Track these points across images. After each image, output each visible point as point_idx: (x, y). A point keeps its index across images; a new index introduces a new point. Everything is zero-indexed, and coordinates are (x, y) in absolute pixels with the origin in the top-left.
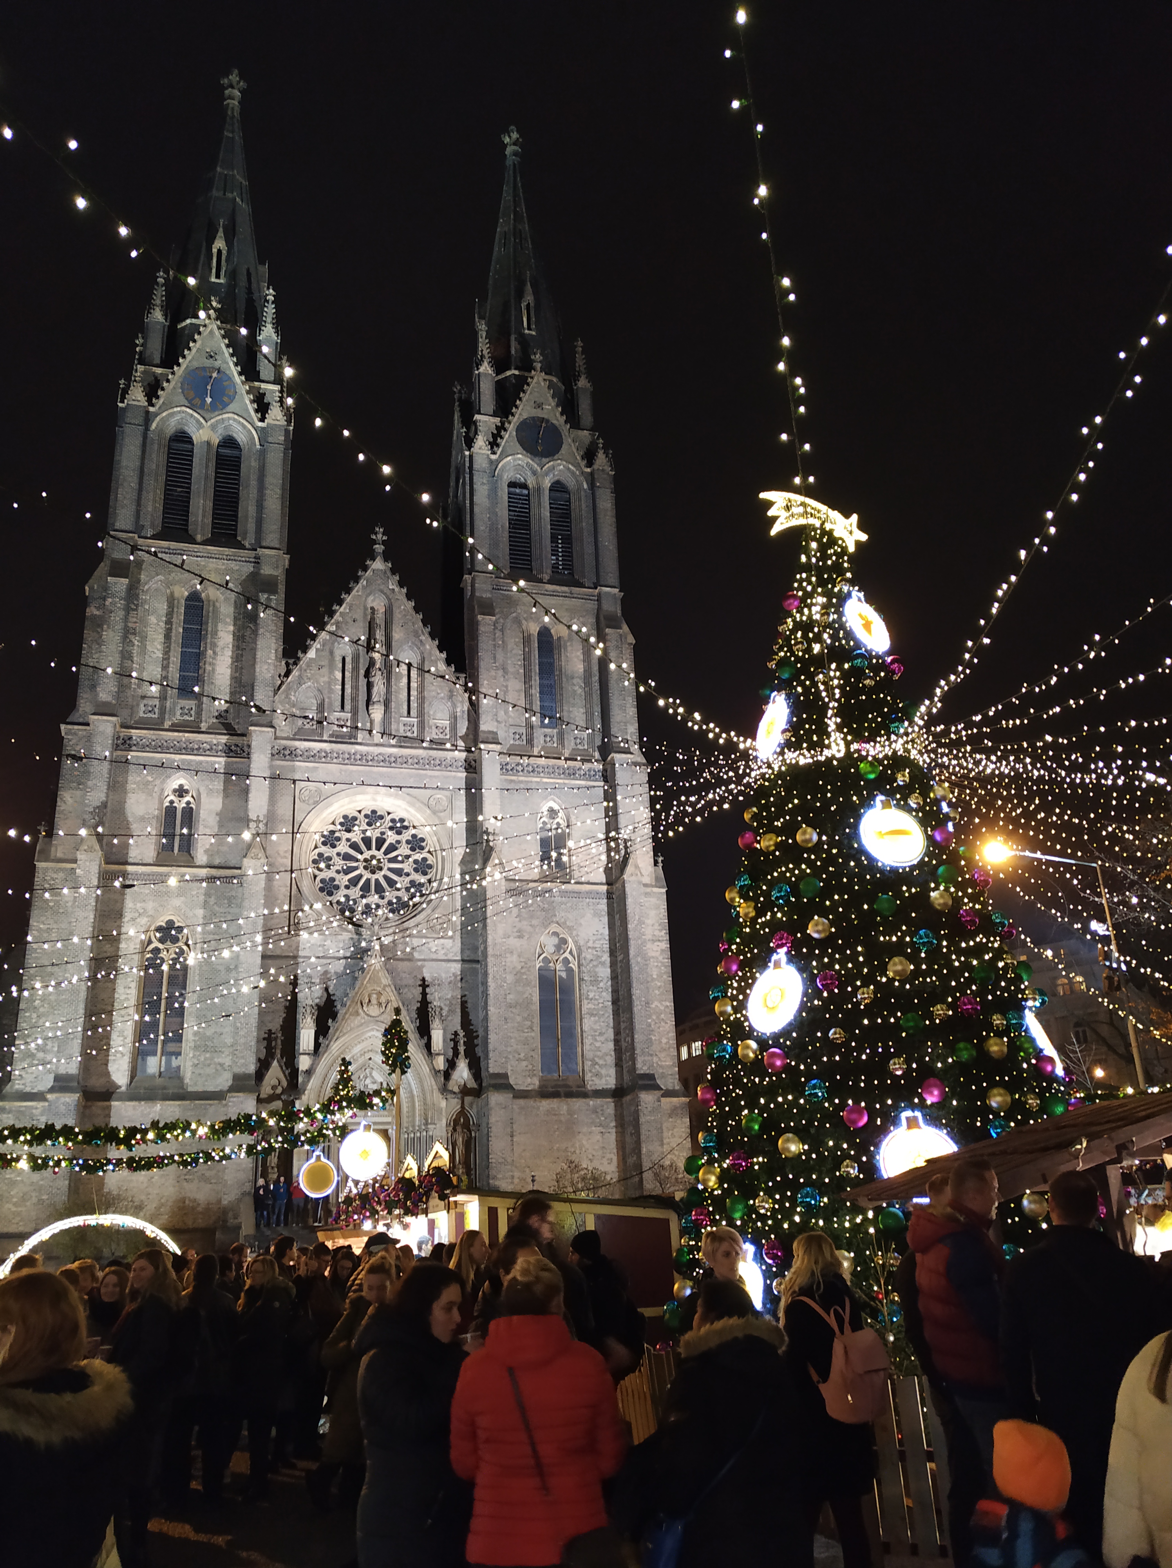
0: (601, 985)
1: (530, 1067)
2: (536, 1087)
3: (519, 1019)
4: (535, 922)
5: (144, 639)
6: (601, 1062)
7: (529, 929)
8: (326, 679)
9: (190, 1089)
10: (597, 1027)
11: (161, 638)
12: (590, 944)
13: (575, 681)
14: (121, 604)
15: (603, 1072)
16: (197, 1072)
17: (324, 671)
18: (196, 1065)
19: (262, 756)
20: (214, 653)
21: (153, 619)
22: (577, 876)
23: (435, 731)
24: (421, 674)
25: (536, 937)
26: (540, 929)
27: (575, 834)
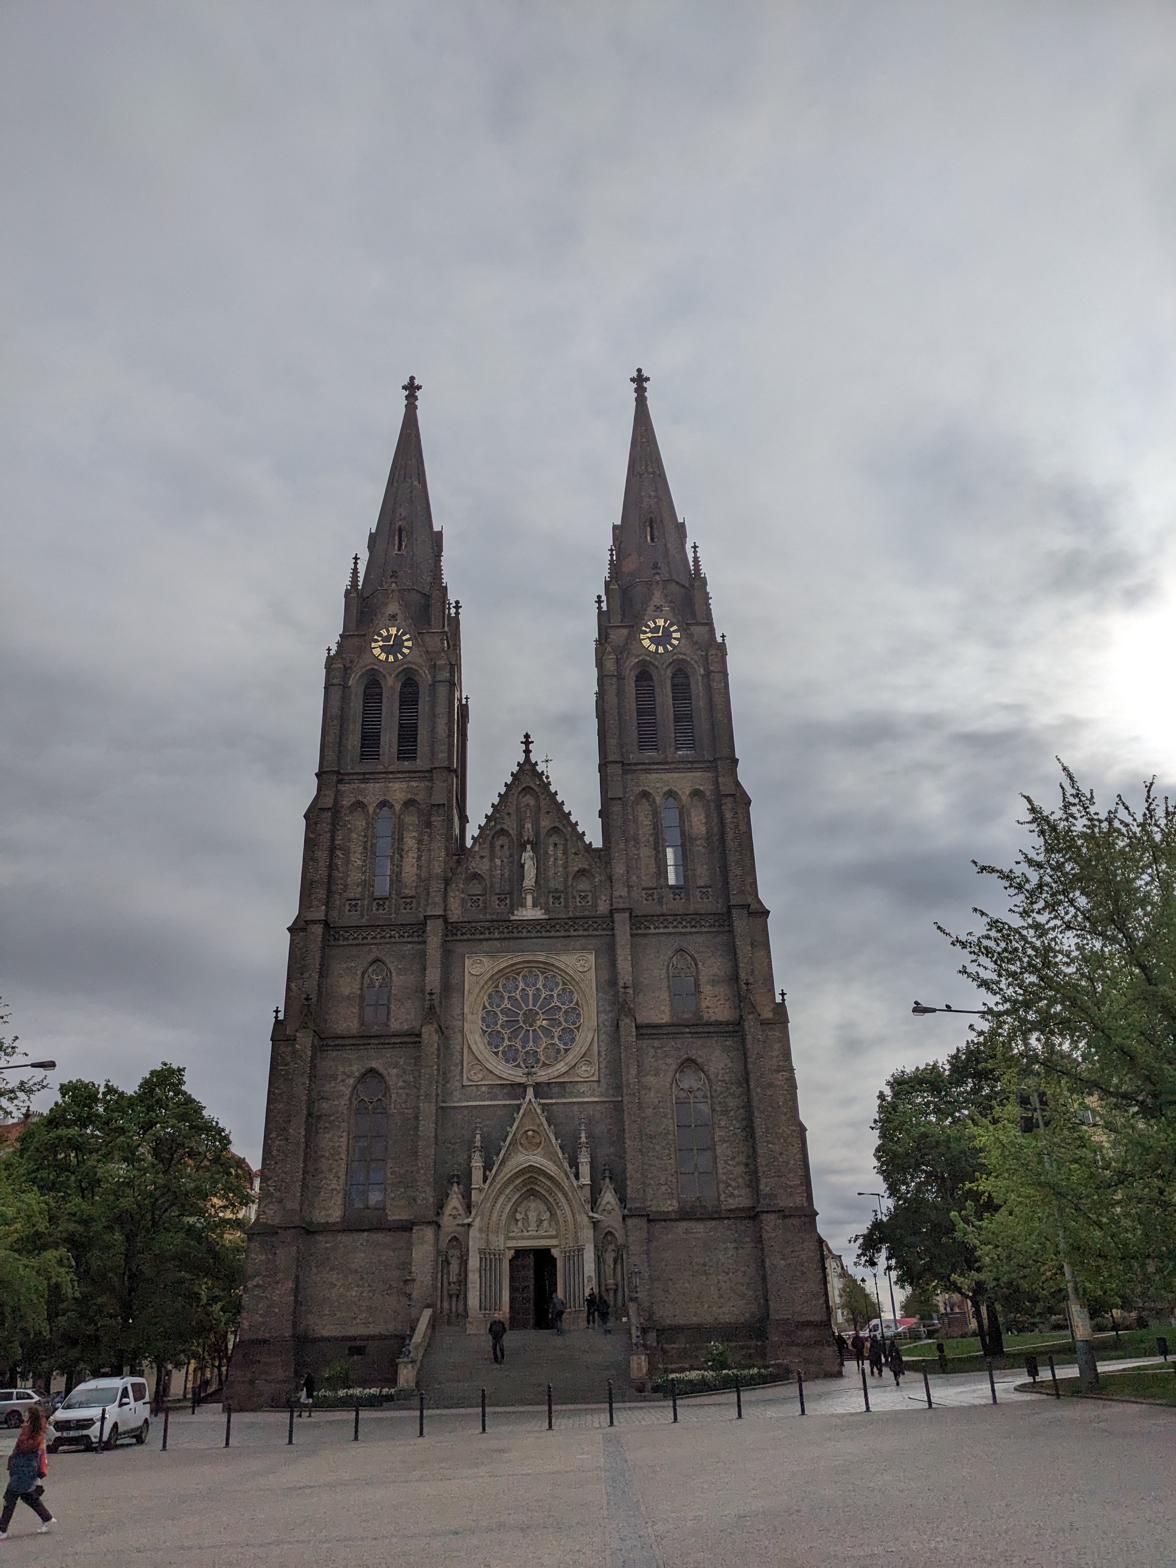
0: (732, 1114)
1: (669, 1191)
2: (675, 1208)
3: (657, 1148)
4: (669, 1061)
5: (347, 852)
6: (733, 1184)
7: (664, 1067)
8: (487, 867)
9: (389, 1218)
10: (729, 1152)
11: (360, 850)
12: (720, 1078)
13: (698, 842)
14: (328, 828)
15: (736, 1192)
16: (394, 1204)
17: (486, 860)
18: (393, 1199)
19: (435, 939)
20: (401, 856)
21: (354, 835)
22: (706, 1017)
23: (578, 899)
24: (565, 852)
25: (671, 1074)
26: (674, 1067)
27: (703, 979)
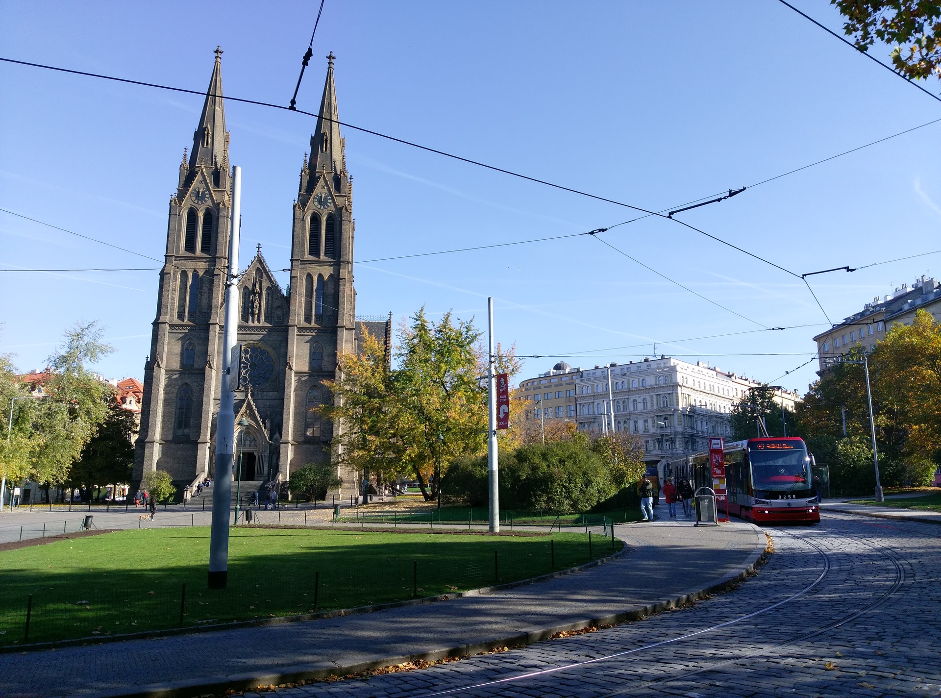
1: (301, 433)
2: (303, 440)
3: (298, 418)
4: (307, 385)
6: (326, 432)
7: (304, 388)
9: (191, 439)
11: (184, 291)
12: (326, 392)
14: (169, 282)
15: (327, 435)
19: (213, 333)
20: (201, 295)
21: (181, 284)
22: (323, 369)
23: (276, 318)
24: (272, 298)
25: (307, 391)
26: (308, 388)
27: (325, 354)
